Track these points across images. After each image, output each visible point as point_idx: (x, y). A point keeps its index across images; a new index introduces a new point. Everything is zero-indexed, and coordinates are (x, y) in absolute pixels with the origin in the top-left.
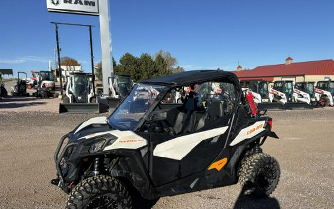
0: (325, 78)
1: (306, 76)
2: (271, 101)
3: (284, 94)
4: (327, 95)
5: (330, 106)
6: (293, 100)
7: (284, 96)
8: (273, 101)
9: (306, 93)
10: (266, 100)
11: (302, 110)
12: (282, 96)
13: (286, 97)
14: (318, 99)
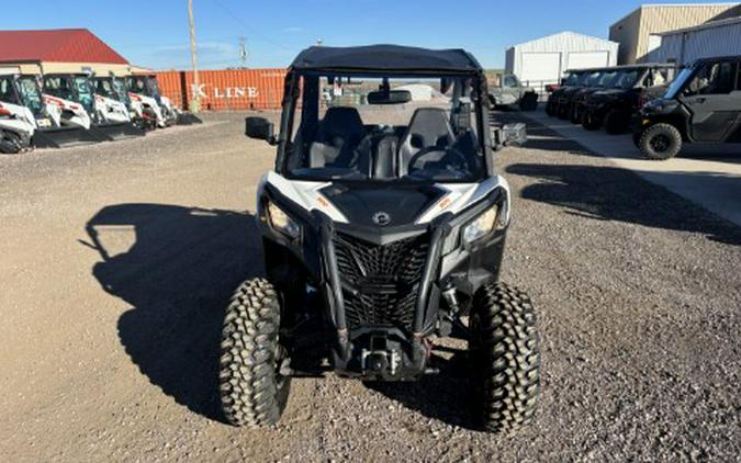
0: (83, 69)
1: (44, 64)
2: (59, 125)
3: (80, 106)
4: (149, 103)
5: (160, 127)
6: (100, 118)
7: (80, 110)
8: (62, 124)
9: (117, 103)
10: (45, 123)
11: (121, 140)
12: (75, 111)
13: (85, 112)
14: (140, 112)
